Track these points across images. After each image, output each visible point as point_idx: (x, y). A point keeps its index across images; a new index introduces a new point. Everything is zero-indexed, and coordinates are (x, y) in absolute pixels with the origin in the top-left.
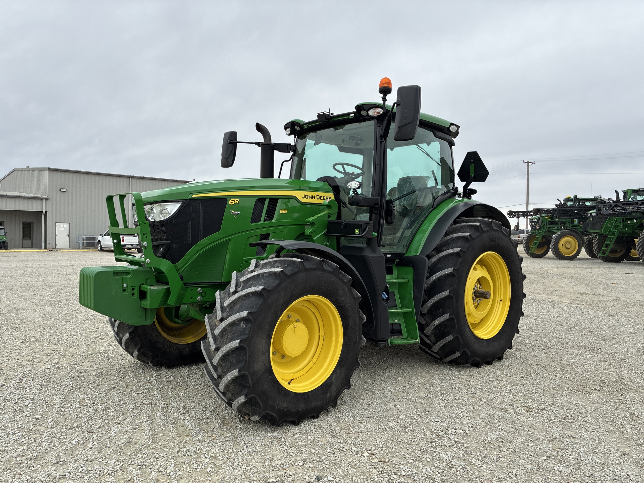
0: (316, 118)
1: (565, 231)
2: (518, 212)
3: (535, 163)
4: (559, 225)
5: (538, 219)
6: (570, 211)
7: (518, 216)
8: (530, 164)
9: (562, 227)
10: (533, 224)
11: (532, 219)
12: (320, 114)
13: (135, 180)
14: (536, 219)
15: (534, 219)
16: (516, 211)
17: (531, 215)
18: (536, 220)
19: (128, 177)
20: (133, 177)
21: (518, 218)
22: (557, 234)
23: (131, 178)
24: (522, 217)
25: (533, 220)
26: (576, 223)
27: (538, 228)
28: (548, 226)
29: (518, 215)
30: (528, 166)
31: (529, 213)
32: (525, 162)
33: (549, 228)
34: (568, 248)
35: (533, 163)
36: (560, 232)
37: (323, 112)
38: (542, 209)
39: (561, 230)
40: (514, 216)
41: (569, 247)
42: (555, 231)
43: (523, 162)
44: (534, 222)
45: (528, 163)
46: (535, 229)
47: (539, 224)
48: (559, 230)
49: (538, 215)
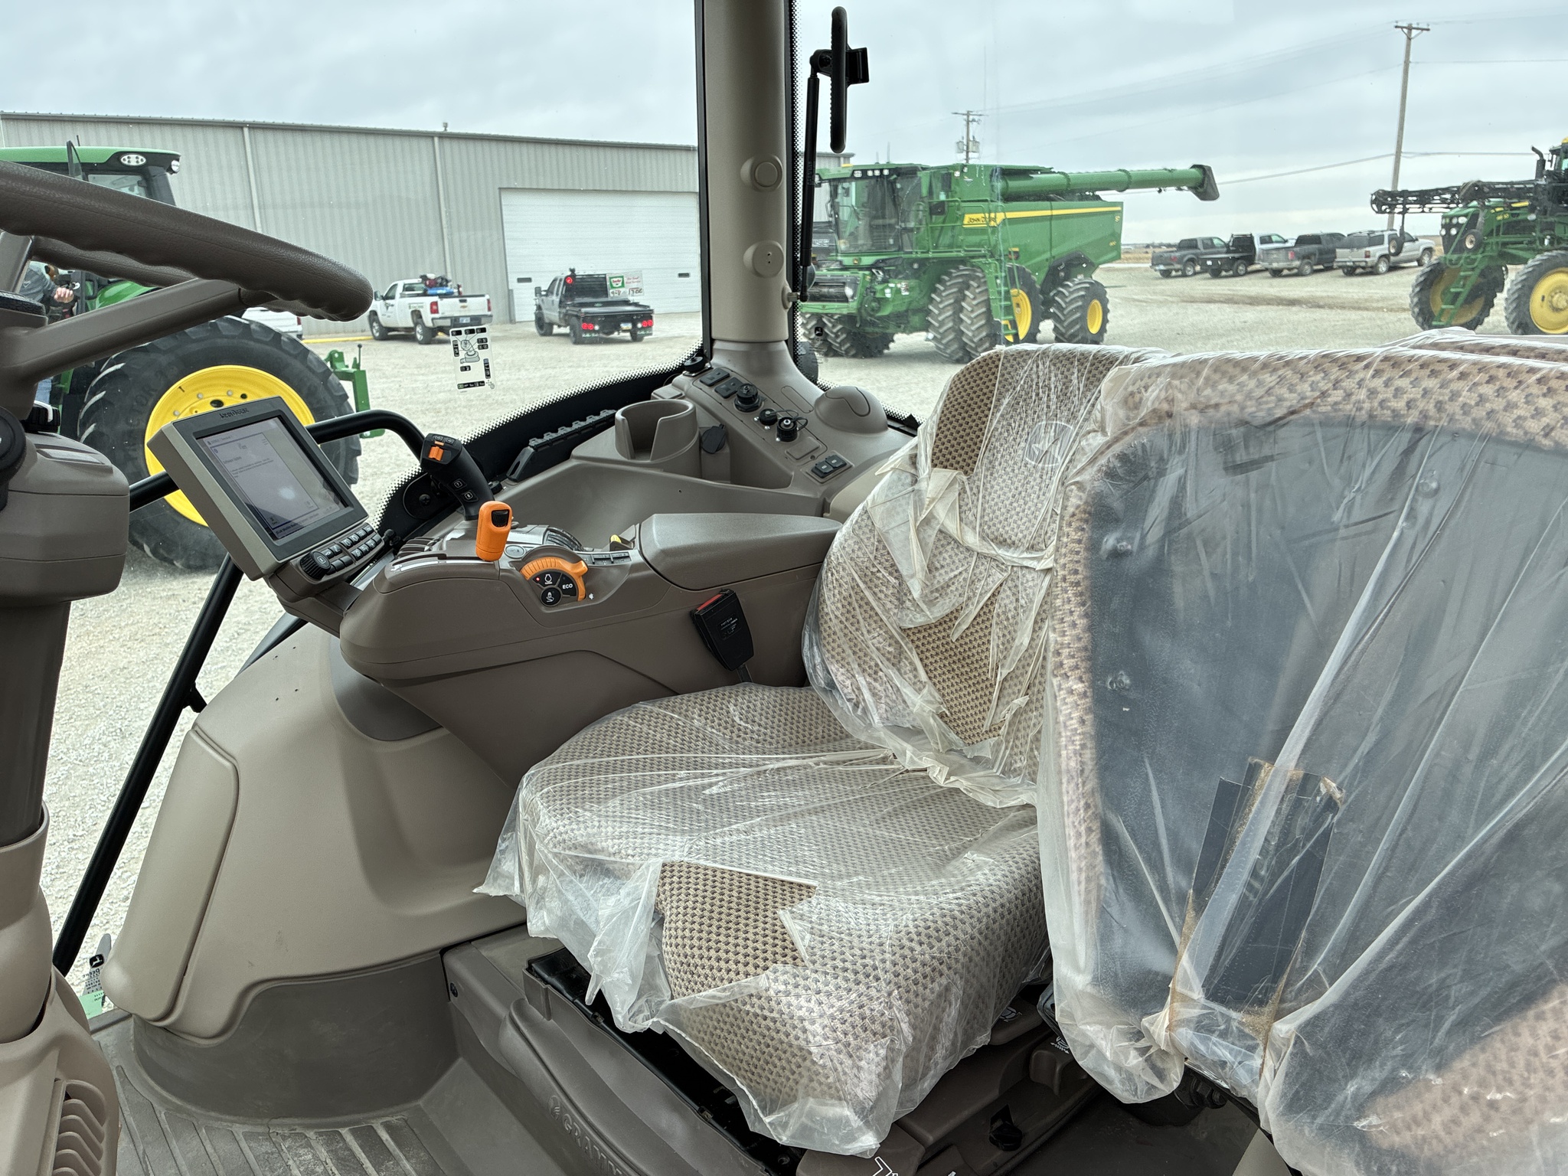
1: (1554, 253)
2: (1404, 194)
3: (1428, 30)
4: (1538, 234)
5: (1473, 218)
7: (1404, 208)
8: (1414, 32)
9: (1546, 242)
10: (1454, 232)
11: (1451, 218)
13: (260, 135)
14: (1466, 216)
15: (1458, 216)
16: (1399, 189)
17: (1444, 201)
18: (1463, 220)
19: (239, 126)
20: (254, 127)
21: (1404, 212)
22: (1530, 263)
23: (246, 130)
24: (1414, 208)
25: (1455, 221)
27: (1469, 246)
28: (1502, 238)
29: (1405, 202)
30: (1409, 39)
31: (1439, 195)
32: (1402, 28)
33: (1505, 244)
34: (1556, 310)
35: (1423, 29)
36: (1538, 257)
38: (1490, 185)
39: (1540, 252)
40: (1395, 206)
41: (1561, 307)
42: (1521, 253)
43: (1396, 27)
44: (1458, 226)
45: (1410, 28)
46: (1461, 248)
47: (1473, 234)
48: (1534, 250)
49: (1475, 203)
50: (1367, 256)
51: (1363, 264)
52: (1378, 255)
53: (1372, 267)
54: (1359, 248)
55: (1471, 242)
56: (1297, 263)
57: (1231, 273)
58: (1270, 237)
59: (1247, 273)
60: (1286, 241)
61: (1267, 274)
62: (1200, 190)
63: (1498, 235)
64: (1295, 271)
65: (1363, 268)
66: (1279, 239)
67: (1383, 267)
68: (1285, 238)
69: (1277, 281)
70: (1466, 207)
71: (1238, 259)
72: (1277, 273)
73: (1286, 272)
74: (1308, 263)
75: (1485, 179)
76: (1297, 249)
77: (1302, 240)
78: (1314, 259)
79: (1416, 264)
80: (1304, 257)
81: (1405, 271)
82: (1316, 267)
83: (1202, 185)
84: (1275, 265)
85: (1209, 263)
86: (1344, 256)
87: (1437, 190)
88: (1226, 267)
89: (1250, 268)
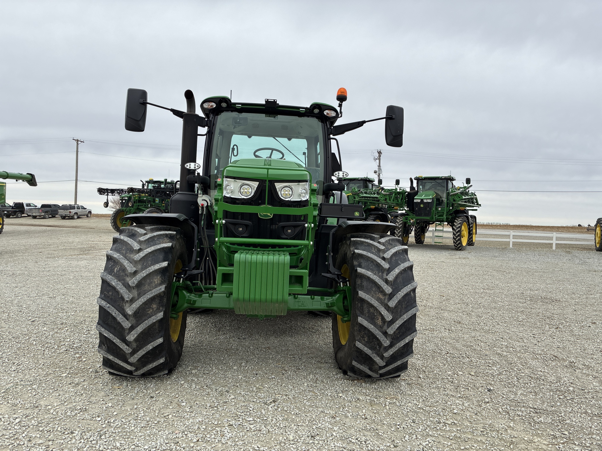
0: (264, 103)
1: (152, 209)
2: (107, 190)
3: (84, 142)
4: (147, 203)
5: (131, 198)
6: (164, 192)
8: (79, 142)
9: (149, 206)
10: (124, 201)
11: (123, 197)
12: (269, 100)
14: (127, 197)
15: (125, 197)
16: (106, 188)
17: (118, 193)
18: (126, 198)
21: (107, 195)
22: (146, 211)
24: (110, 194)
26: (158, 202)
27: (130, 205)
28: (138, 204)
29: (108, 192)
30: (78, 144)
31: (117, 191)
32: (75, 140)
33: (138, 206)
35: (82, 142)
37: (274, 100)
38: (135, 189)
39: (148, 208)
40: (104, 193)
43: (73, 139)
44: (125, 200)
45: (78, 141)
46: (127, 206)
47: (131, 202)
48: (146, 208)
49: (131, 194)
50: (70, 213)
51: (69, 215)
52: (74, 212)
53: (71, 217)
54: (67, 209)
55: (131, 204)
56: (43, 214)
57: (15, 216)
58: (30, 204)
59: (22, 217)
60: (36, 206)
61: (31, 217)
62: (31, 182)
63: (137, 203)
64: (43, 217)
65: (68, 217)
66: (33, 205)
67: (76, 217)
68: (36, 205)
69: (36, 220)
70: (129, 194)
71: (18, 211)
72: (35, 217)
73: (38, 217)
74: (48, 214)
75: (134, 187)
76: (43, 209)
77: (43, 206)
78: (49, 213)
79: (86, 216)
80: (46, 212)
81: (83, 219)
82: (50, 216)
83: (31, 180)
84: (34, 214)
85: (6, 212)
86: (61, 212)
87: (116, 189)
88: (13, 214)
89: (23, 215)
